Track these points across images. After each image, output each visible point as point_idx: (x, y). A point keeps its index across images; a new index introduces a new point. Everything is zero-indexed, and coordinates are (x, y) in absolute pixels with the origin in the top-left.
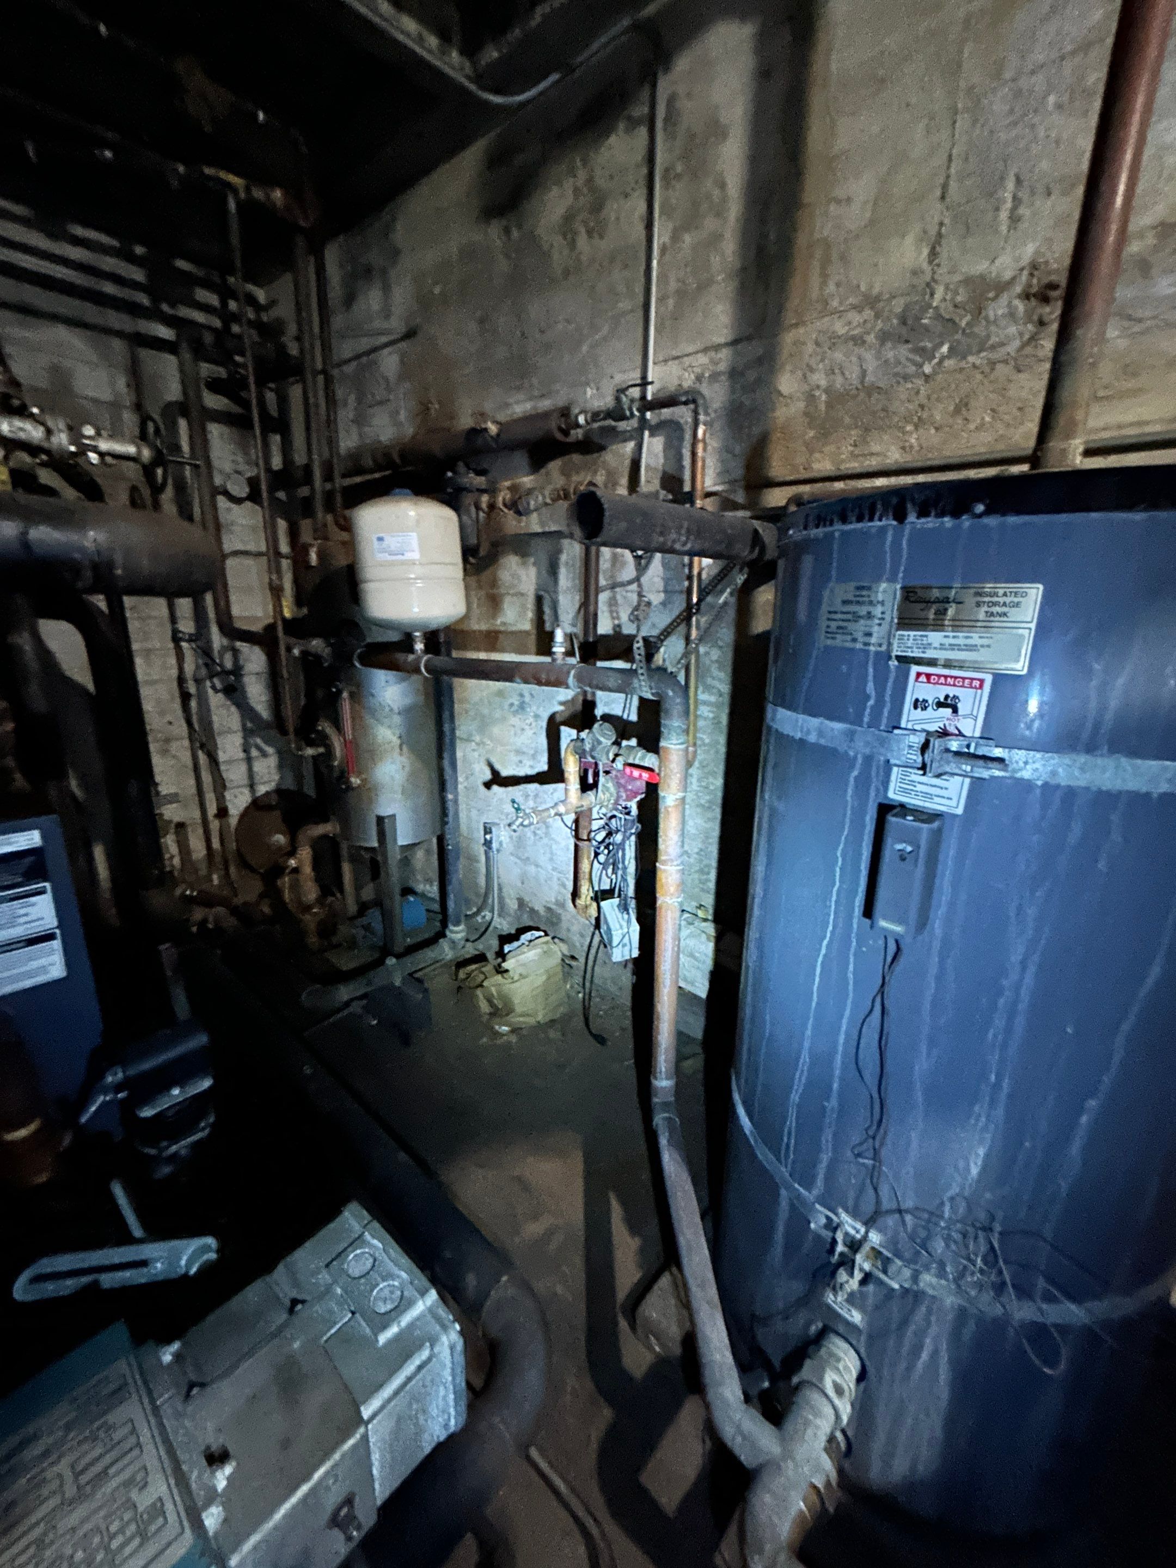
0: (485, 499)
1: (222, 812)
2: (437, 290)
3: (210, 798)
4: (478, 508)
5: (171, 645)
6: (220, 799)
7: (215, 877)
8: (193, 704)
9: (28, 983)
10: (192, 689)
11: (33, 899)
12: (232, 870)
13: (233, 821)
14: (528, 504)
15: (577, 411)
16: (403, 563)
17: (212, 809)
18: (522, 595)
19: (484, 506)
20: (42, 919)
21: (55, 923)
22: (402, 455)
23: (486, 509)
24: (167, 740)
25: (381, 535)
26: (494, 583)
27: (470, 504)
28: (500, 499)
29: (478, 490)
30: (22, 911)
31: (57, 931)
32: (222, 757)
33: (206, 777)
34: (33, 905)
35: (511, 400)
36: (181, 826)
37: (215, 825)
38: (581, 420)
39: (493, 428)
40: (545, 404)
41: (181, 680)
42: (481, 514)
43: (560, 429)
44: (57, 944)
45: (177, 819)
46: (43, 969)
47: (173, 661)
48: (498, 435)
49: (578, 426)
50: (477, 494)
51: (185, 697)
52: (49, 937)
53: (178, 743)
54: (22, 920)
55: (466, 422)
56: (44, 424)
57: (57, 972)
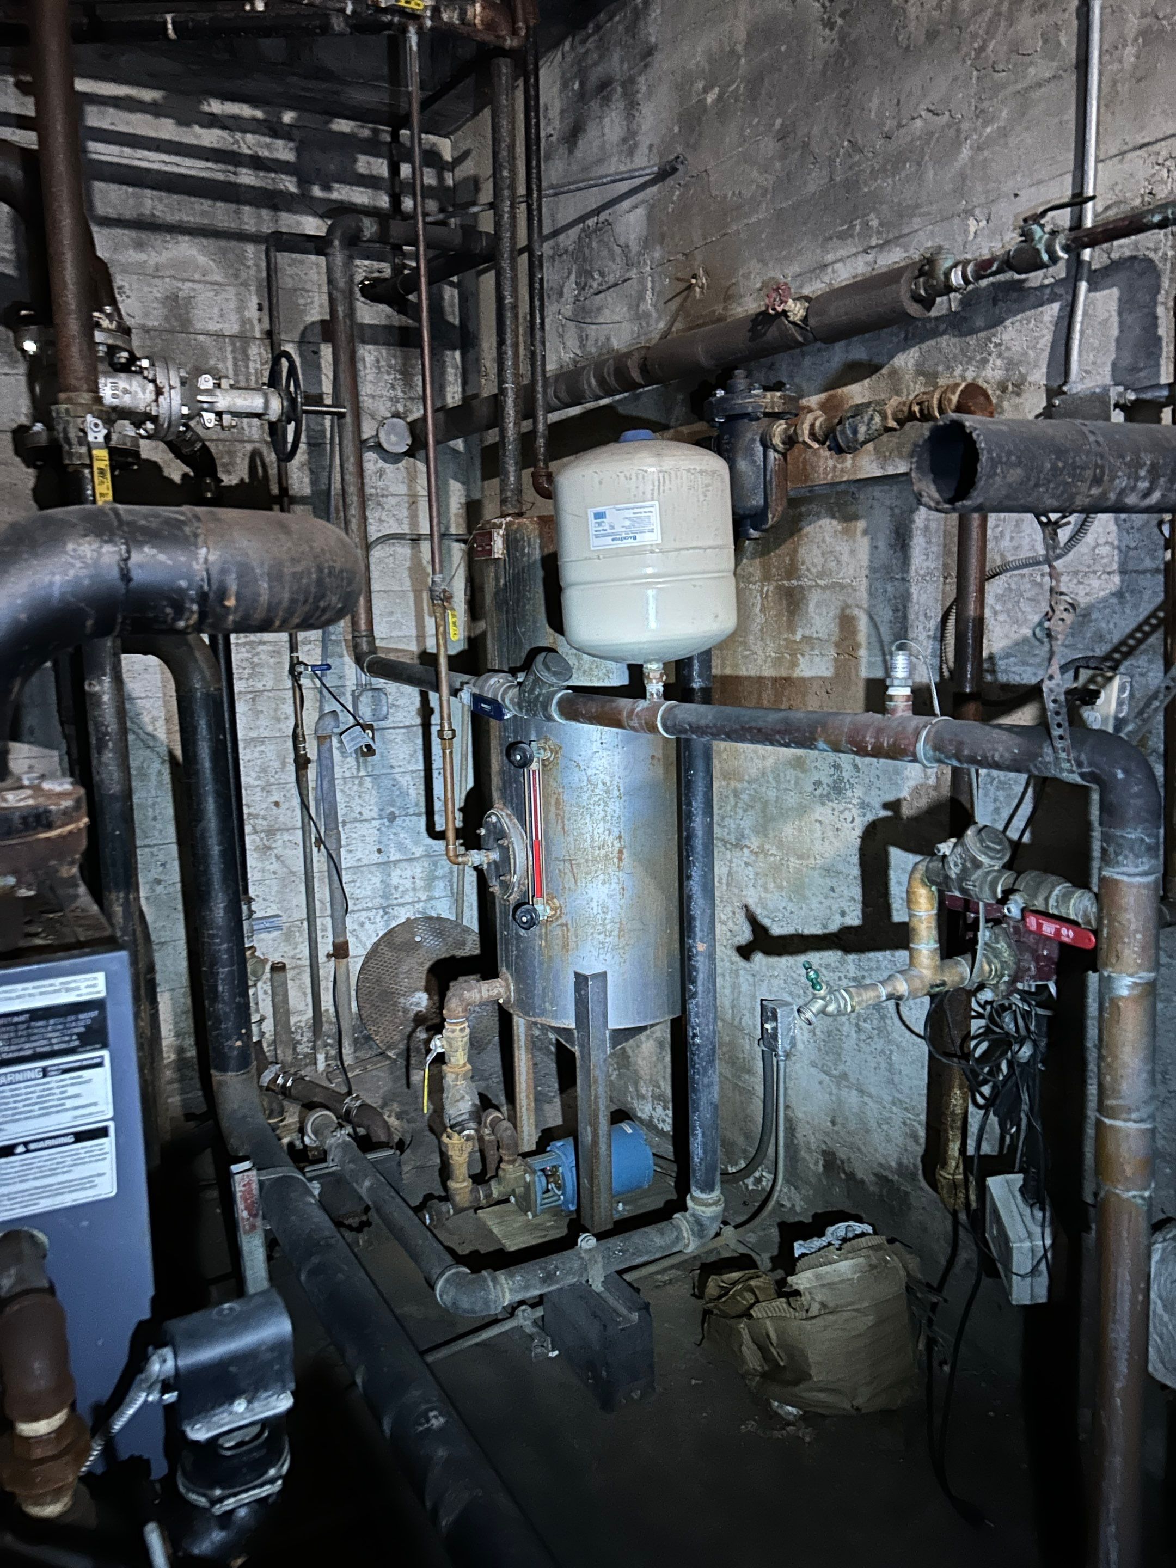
0: (779, 428)
1: (340, 951)
2: (710, 98)
3: (324, 923)
4: (766, 445)
5: (289, 683)
6: (339, 927)
7: (321, 1057)
8: (312, 773)
9: (68, 1200)
10: (312, 753)
11: (86, 1074)
12: (347, 1050)
13: (355, 964)
14: (855, 432)
15: (948, 264)
16: (633, 551)
17: (326, 946)
18: (842, 587)
19: (777, 441)
20: (95, 1104)
21: (110, 1114)
22: (644, 368)
23: (781, 447)
24: (271, 832)
25: (600, 509)
26: (792, 571)
27: (753, 440)
28: (806, 427)
29: (766, 415)
30: (71, 1091)
31: (111, 1125)
32: (346, 860)
33: (322, 892)
34: (88, 1081)
35: (829, 258)
36: (278, 968)
37: (327, 969)
38: (956, 278)
39: (796, 310)
40: (894, 257)
41: (297, 738)
42: (772, 454)
43: (916, 298)
44: (108, 1143)
45: (276, 958)
46: (87, 1182)
47: (288, 708)
48: (805, 319)
49: (949, 289)
50: (765, 421)
51: (301, 763)
52: (102, 1133)
53: (286, 837)
54: (69, 1103)
55: (750, 306)
56: (153, 381)
57: (106, 1187)
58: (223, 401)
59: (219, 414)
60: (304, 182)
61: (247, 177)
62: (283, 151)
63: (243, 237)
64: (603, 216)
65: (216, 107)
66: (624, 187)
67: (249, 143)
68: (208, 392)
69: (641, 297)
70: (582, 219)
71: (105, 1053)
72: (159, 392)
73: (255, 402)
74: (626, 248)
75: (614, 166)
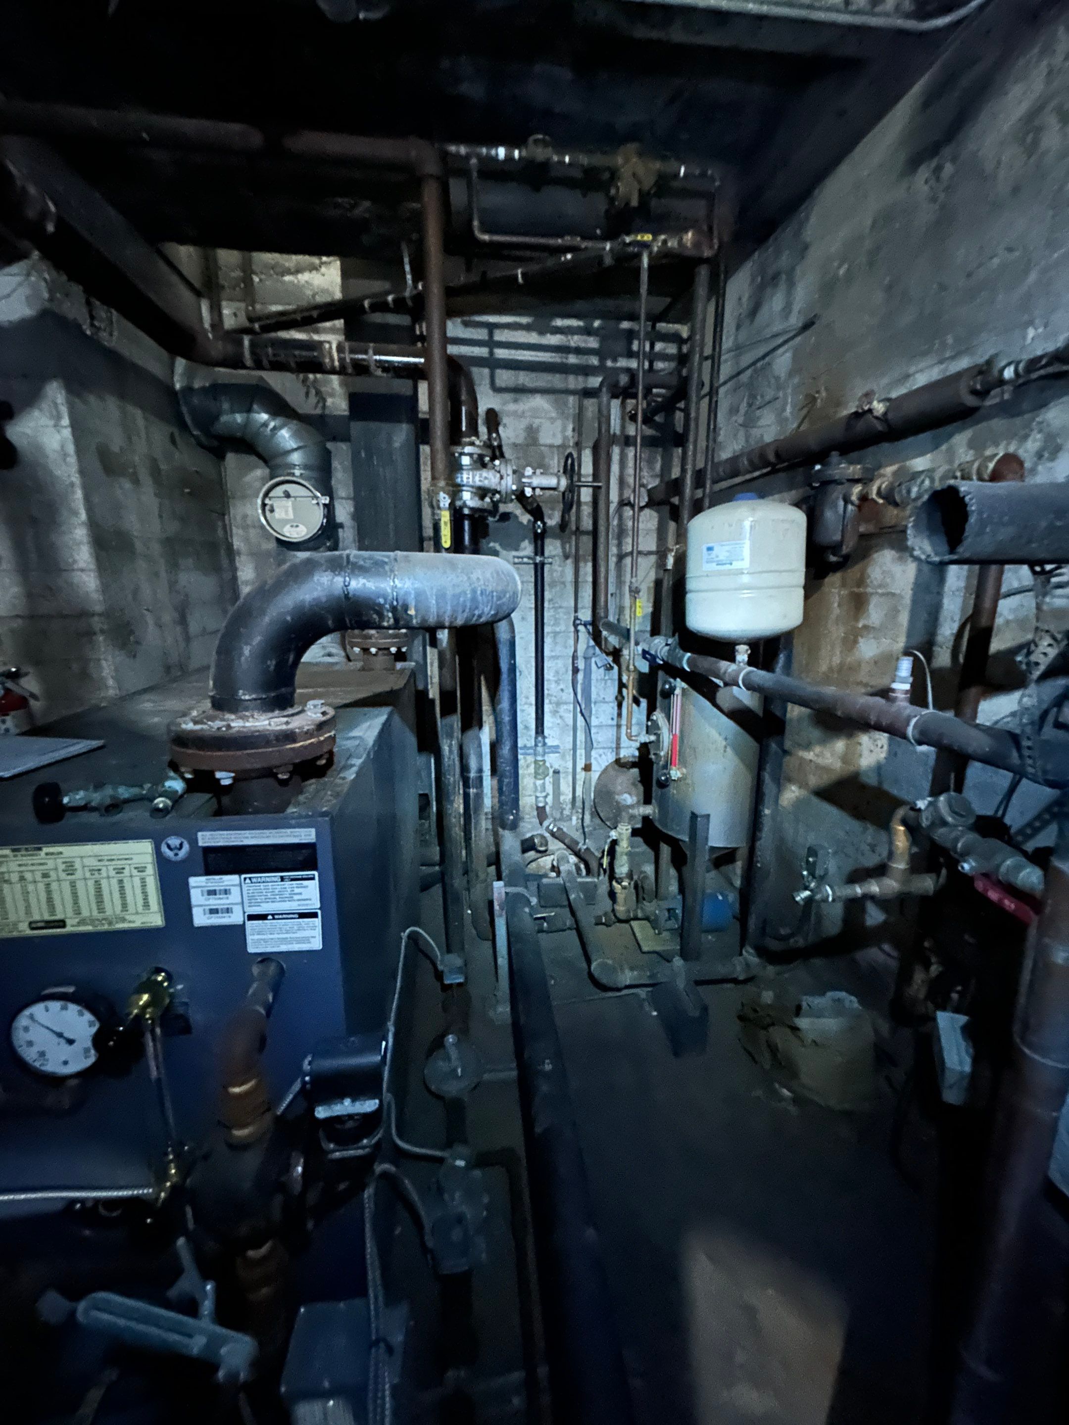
0: (857, 489)
1: (587, 768)
2: (842, 272)
3: (581, 752)
4: (847, 500)
5: (572, 629)
6: (588, 756)
7: (574, 818)
8: (580, 676)
9: (296, 947)
10: (581, 665)
11: (305, 883)
12: (587, 817)
13: (595, 775)
14: (909, 492)
15: (1003, 363)
16: (729, 573)
17: (581, 764)
18: (893, 595)
19: (854, 498)
20: (310, 900)
21: (319, 906)
22: (777, 455)
23: (857, 502)
24: (558, 704)
25: (710, 545)
26: (861, 581)
27: (838, 498)
28: (875, 489)
29: (849, 480)
30: (297, 891)
31: (319, 912)
32: (594, 722)
33: (581, 736)
34: (306, 887)
35: (912, 369)
36: (556, 772)
37: (581, 775)
38: (1009, 373)
39: (879, 408)
40: (964, 363)
41: (574, 657)
42: (850, 507)
43: (974, 392)
44: (318, 922)
45: (556, 766)
46: (307, 940)
47: (571, 642)
48: (885, 414)
49: (1001, 382)
50: (847, 485)
51: (576, 671)
52: (315, 915)
53: (565, 707)
54: (296, 897)
55: (852, 408)
56: (499, 472)
57: (317, 944)
58: (536, 481)
59: (534, 489)
60: (602, 360)
61: (572, 359)
62: (593, 343)
63: (568, 392)
64: (767, 359)
65: (559, 322)
66: (780, 340)
67: (575, 341)
68: (529, 477)
69: (784, 410)
70: (754, 363)
71: (316, 873)
72: (502, 478)
73: (552, 482)
74: (777, 378)
75: (777, 327)
